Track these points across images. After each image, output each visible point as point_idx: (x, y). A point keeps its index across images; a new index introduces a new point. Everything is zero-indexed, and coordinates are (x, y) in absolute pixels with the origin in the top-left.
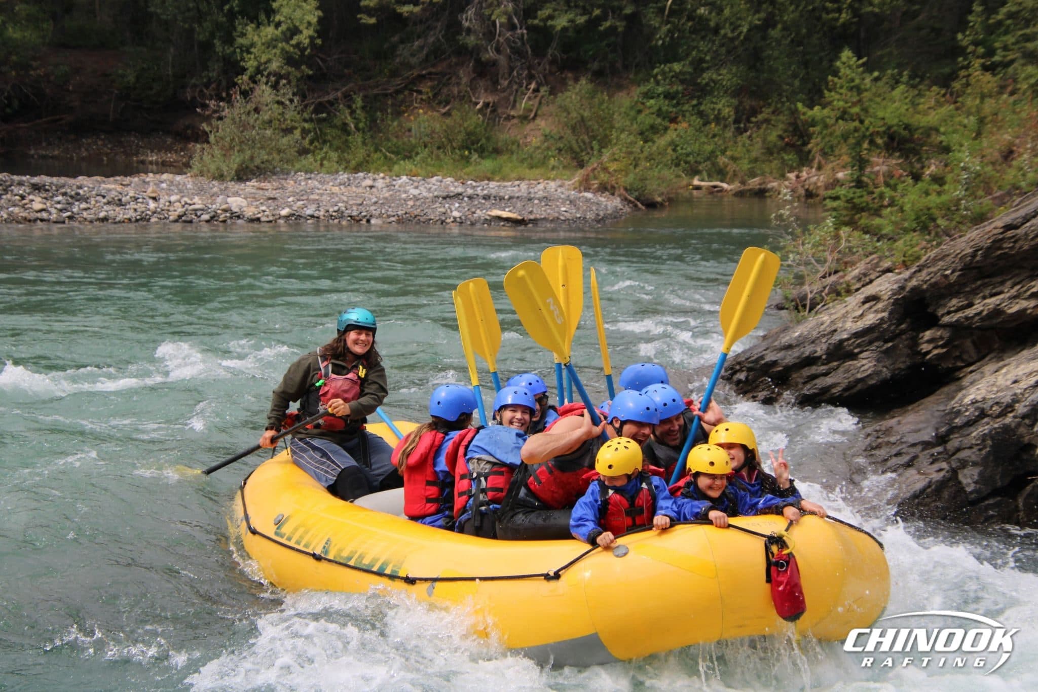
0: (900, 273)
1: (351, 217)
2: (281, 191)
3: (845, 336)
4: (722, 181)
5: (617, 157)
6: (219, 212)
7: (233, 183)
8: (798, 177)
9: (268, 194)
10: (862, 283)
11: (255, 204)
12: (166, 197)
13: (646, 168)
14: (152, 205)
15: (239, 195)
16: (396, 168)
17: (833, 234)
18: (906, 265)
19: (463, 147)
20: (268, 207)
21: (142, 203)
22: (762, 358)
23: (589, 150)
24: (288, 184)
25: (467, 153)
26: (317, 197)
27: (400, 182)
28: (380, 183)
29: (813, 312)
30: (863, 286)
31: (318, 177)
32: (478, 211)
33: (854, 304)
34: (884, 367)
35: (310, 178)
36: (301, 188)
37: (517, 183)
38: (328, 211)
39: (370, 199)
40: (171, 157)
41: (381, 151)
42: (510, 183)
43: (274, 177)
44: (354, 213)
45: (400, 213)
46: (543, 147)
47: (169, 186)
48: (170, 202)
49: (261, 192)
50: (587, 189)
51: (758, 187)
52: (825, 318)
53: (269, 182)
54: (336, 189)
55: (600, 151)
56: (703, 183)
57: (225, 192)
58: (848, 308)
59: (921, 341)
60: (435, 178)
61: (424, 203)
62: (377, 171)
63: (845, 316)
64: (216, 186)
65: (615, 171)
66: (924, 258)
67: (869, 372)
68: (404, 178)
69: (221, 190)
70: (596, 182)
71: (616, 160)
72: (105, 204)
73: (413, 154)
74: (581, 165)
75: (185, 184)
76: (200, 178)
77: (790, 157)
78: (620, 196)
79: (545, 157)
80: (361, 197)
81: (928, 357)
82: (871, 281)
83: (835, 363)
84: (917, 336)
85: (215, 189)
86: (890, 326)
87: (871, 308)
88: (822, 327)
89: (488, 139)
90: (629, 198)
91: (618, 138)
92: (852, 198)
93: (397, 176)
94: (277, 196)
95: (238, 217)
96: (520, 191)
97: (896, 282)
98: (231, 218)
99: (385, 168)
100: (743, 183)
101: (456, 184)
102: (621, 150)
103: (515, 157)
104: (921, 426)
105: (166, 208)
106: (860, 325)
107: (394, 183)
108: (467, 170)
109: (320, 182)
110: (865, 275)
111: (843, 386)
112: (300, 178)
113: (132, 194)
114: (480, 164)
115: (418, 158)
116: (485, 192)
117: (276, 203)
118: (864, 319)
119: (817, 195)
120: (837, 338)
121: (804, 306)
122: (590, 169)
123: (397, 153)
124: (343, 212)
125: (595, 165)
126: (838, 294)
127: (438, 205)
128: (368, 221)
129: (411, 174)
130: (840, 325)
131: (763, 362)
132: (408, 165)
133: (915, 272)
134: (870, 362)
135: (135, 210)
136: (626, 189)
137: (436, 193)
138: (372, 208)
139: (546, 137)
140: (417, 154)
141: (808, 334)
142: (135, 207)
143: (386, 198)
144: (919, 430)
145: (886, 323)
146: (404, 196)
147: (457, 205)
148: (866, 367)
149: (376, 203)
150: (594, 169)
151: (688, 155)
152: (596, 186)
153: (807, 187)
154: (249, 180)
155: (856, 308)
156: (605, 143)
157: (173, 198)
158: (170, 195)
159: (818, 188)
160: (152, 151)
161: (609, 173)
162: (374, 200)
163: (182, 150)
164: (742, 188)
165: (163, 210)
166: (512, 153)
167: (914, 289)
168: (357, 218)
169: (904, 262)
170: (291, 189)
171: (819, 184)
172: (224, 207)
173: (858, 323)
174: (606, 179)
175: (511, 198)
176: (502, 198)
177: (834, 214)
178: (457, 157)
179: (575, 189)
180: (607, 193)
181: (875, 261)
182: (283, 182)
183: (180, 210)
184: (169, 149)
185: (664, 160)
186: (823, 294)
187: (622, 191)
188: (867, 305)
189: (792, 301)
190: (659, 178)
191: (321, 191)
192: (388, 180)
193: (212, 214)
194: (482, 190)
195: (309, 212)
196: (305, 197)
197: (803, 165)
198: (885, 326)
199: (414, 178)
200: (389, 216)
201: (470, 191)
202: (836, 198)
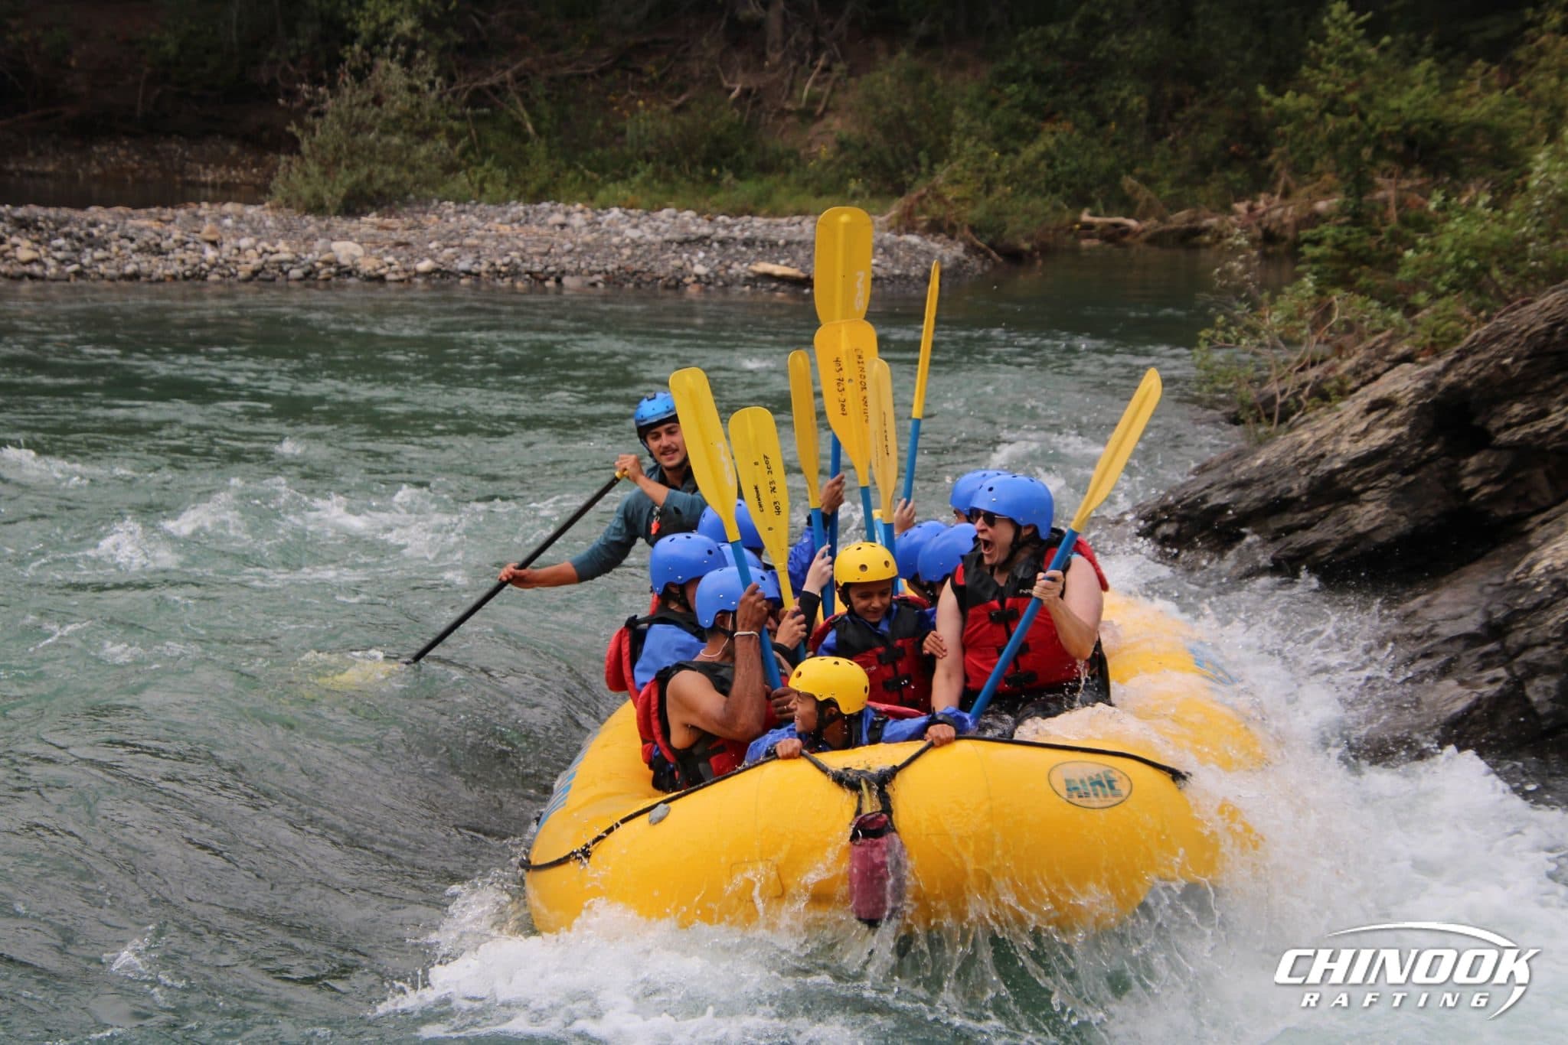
0: (1425, 364)
1: (530, 273)
2: (417, 231)
3: (1338, 464)
4: (1128, 216)
5: (958, 176)
6: (318, 265)
7: (339, 218)
8: (1251, 209)
9: (395, 236)
10: (1360, 380)
11: (375, 252)
12: (233, 241)
13: (1005, 195)
14: (210, 254)
15: (351, 239)
16: (602, 195)
17: (1313, 300)
18: (1435, 351)
19: (708, 162)
20: (397, 258)
21: (194, 250)
22: (1204, 500)
23: (914, 167)
24: (429, 220)
25: (714, 171)
26: (476, 242)
27: (609, 217)
28: (578, 220)
29: (1284, 426)
30: (1364, 384)
31: (477, 210)
32: (736, 265)
33: (1353, 412)
34: (1400, 514)
35: (464, 212)
36: (450, 227)
37: (796, 219)
38: (493, 264)
39: (561, 245)
40: (237, 175)
41: (576, 167)
42: (784, 220)
43: (406, 209)
44: (537, 268)
45: (609, 267)
46: (838, 161)
47: (237, 222)
48: (239, 249)
49: (385, 233)
50: (910, 230)
51: (1186, 226)
52: (1305, 436)
53: (398, 217)
54: (506, 229)
55: (931, 167)
56: (1097, 220)
57: (327, 233)
58: (1344, 419)
59: (1464, 472)
60: (665, 212)
61: (649, 251)
62: (571, 200)
63: (1338, 432)
64: (311, 224)
65: (956, 200)
66: (1468, 339)
67: (1378, 522)
68: (616, 212)
69: (320, 229)
70: (924, 217)
71: (957, 182)
72: (134, 251)
73: (629, 173)
74: (900, 190)
75: (261, 221)
76: (286, 211)
77: (1239, 176)
78: (962, 240)
79: (841, 179)
80: (547, 242)
81: (1473, 498)
82: (1376, 377)
83: (1323, 509)
84: (1456, 465)
85: (311, 229)
86: (1411, 448)
87: (1380, 418)
88: (1301, 451)
89: (749, 148)
90: (978, 243)
91: (960, 147)
92: (1346, 242)
93: (604, 208)
94: (412, 239)
95: (349, 273)
96: (802, 232)
97: (1423, 377)
98: (338, 275)
99: (584, 195)
100: (1162, 219)
101: (699, 221)
102: (964, 165)
103: (793, 177)
104: (1462, 609)
105: (233, 258)
106: (1363, 447)
107: (600, 219)
108: (714, 198)
109: (479, 217)
110: (1366, 366)
111: (1336, 544)
112: (448, 211)
113: (177, 235)
114: (735, 189)
115: (637, 179)
116: (747, 234)
117: (410, 250)
118: (1370, 437)
119: (1284, 239)
120: (1324, 467)
121: (1270, 417)
122: (915, 196)
123: (602, 171)
124: (517, 266)
125: (924, 191)
126: (1325, 397)
127: (670, 254)
128: (558, 281)
129: (627, 205)
130: (1330, 447)
131: (1205, 506)
132: (621, 191)
133: (1453, 362)
134: (1378, 506)
135: (183, 262)
136: (973, 229)
137: (667, 236)
138: (566, 259)
139: (843, 145)
140: (635, 172)
141: (1279, 461)
142: (183, 256)
143: (587, 244)
144: (1461, 616)
145: (1404, 443)
146: (616, 240)
147: (701, 255)
148: (1373, 514)
149: (570, 252)
150: (921, 198)
151: (1073, 173)
152: (924, 224)
153: (1265, 225)
154: (367, 214)
155: (1357, 419)
156: (939, 154)
157: (244, 243)
158: (238, 238)
159: (1284, 227)
160: (206, 167)
161: (946, 203)
162: (568, 246)
163: (254, 165)
164: (1162, 227)
165: (227, 262)
166: (788, 170)
167: (1451, 388)
168: (542, 276)
169: (1433, 344)
170: (433, 229)
171: (1286, 220)
172: (326, 257)
173: (1360, 444)
174: (941, 213)
175: (788, 243)
176: (773, 244)
177: (1315, 268)
178: (699, 178)
179: (890, 229)
180: (943, 236)
181: (1382, 345)
182: (420, 216)
183: (255, 262)
184: (234, 163)
185: (1034, 182)
186: (1301, 397)
187: (966, 232)
188: (1374, 415)
189: (1252, 407)
190: (1025, 212)
191: (482, 233)
192: (589, 214)
193: (308, 268)
194: (742, 230)
195: (463, 265)
196: (456, 242)
197: (1260, 191)
198: (1403, 448)
199: (632, 212)
200: (592, 273)
201: (722, 233)
202: (1317, 242)
